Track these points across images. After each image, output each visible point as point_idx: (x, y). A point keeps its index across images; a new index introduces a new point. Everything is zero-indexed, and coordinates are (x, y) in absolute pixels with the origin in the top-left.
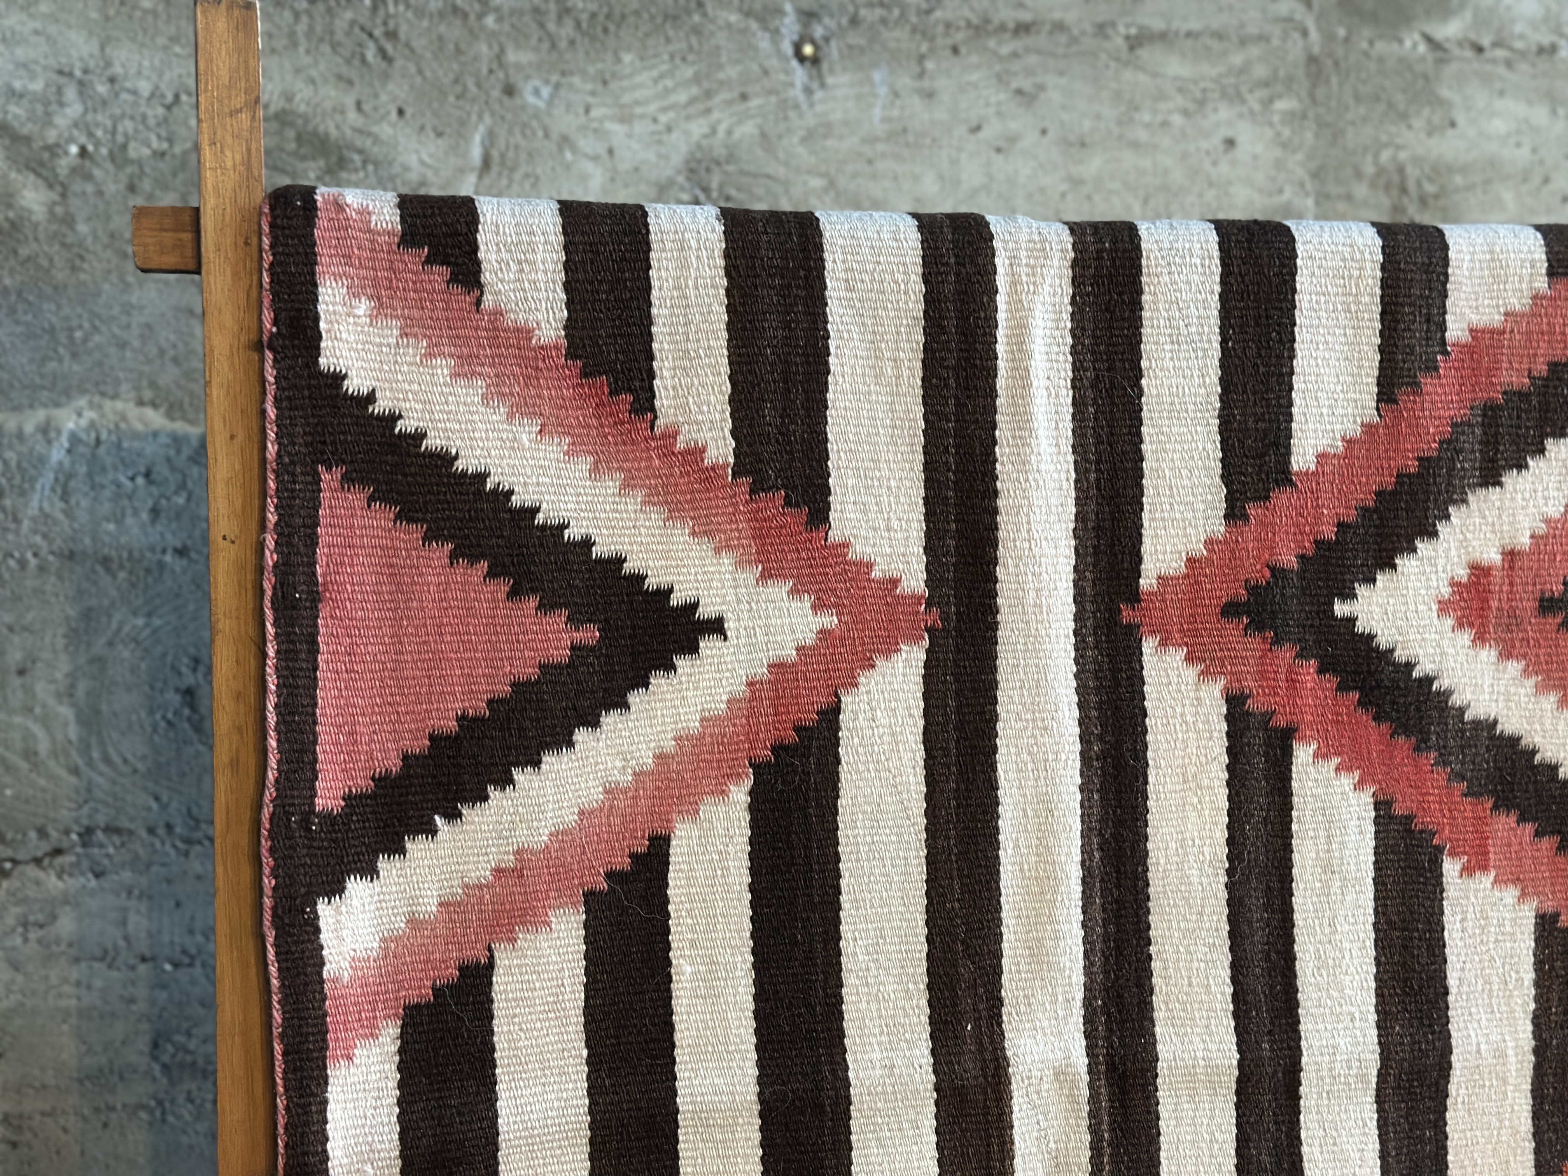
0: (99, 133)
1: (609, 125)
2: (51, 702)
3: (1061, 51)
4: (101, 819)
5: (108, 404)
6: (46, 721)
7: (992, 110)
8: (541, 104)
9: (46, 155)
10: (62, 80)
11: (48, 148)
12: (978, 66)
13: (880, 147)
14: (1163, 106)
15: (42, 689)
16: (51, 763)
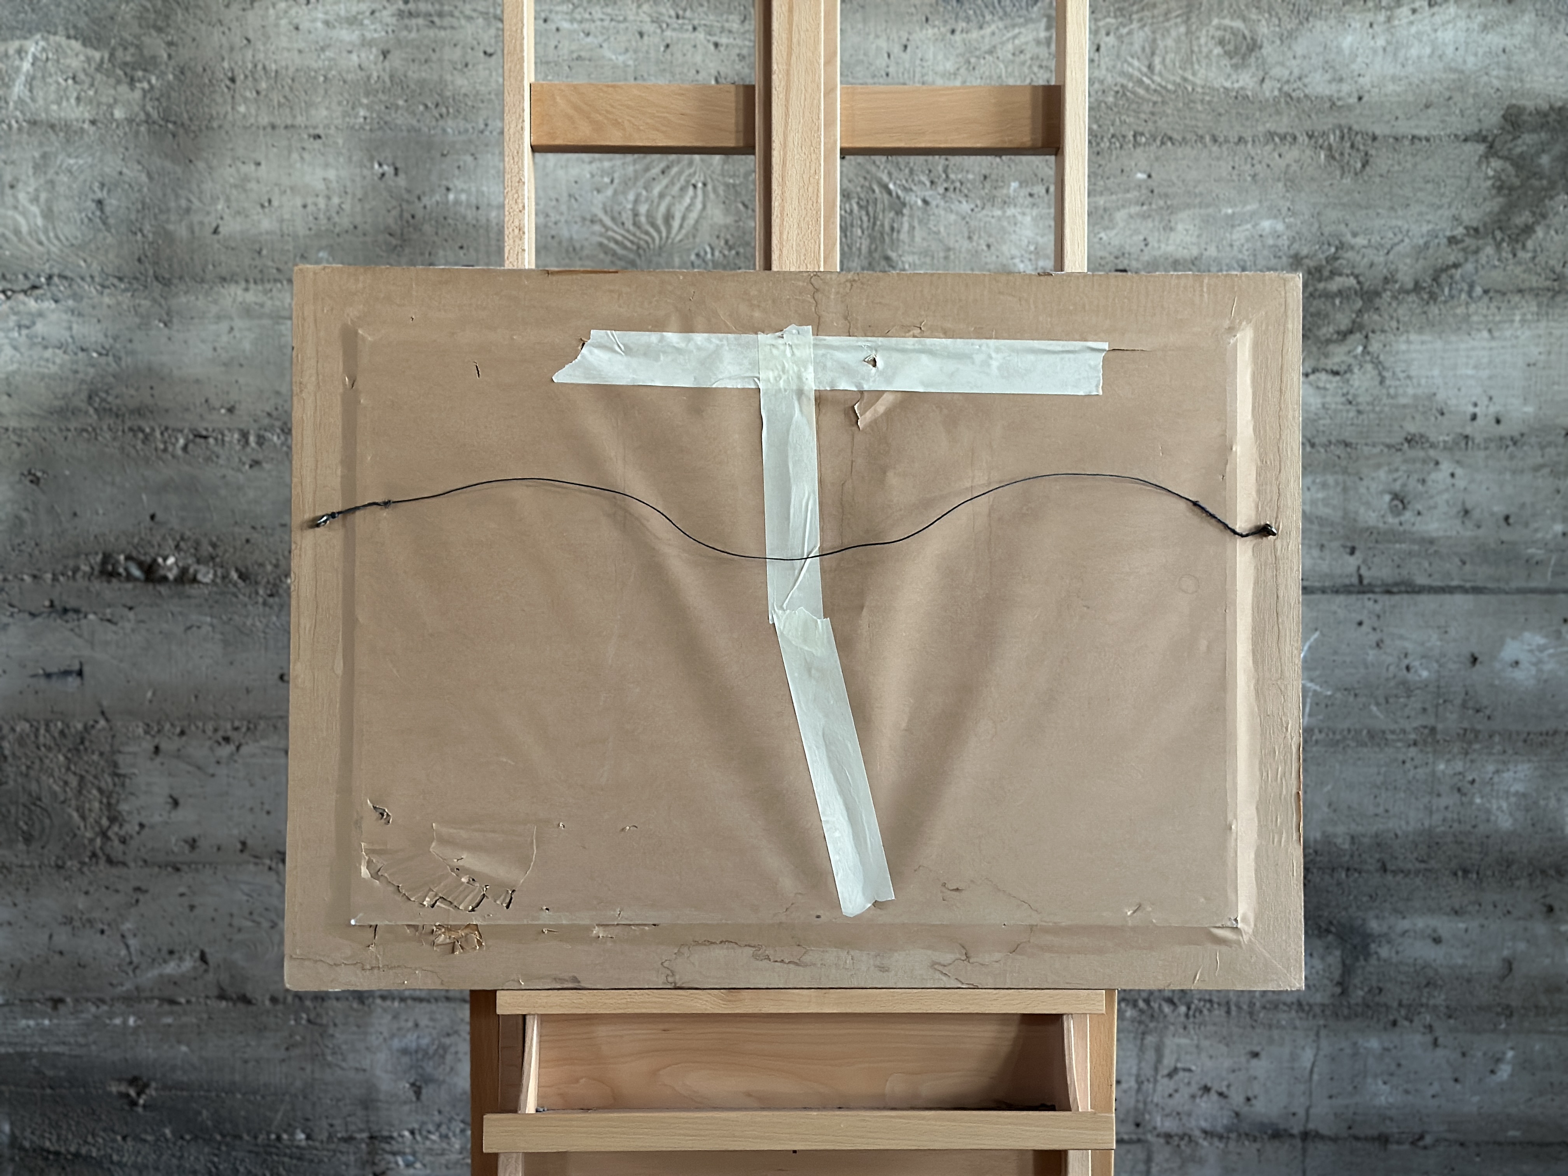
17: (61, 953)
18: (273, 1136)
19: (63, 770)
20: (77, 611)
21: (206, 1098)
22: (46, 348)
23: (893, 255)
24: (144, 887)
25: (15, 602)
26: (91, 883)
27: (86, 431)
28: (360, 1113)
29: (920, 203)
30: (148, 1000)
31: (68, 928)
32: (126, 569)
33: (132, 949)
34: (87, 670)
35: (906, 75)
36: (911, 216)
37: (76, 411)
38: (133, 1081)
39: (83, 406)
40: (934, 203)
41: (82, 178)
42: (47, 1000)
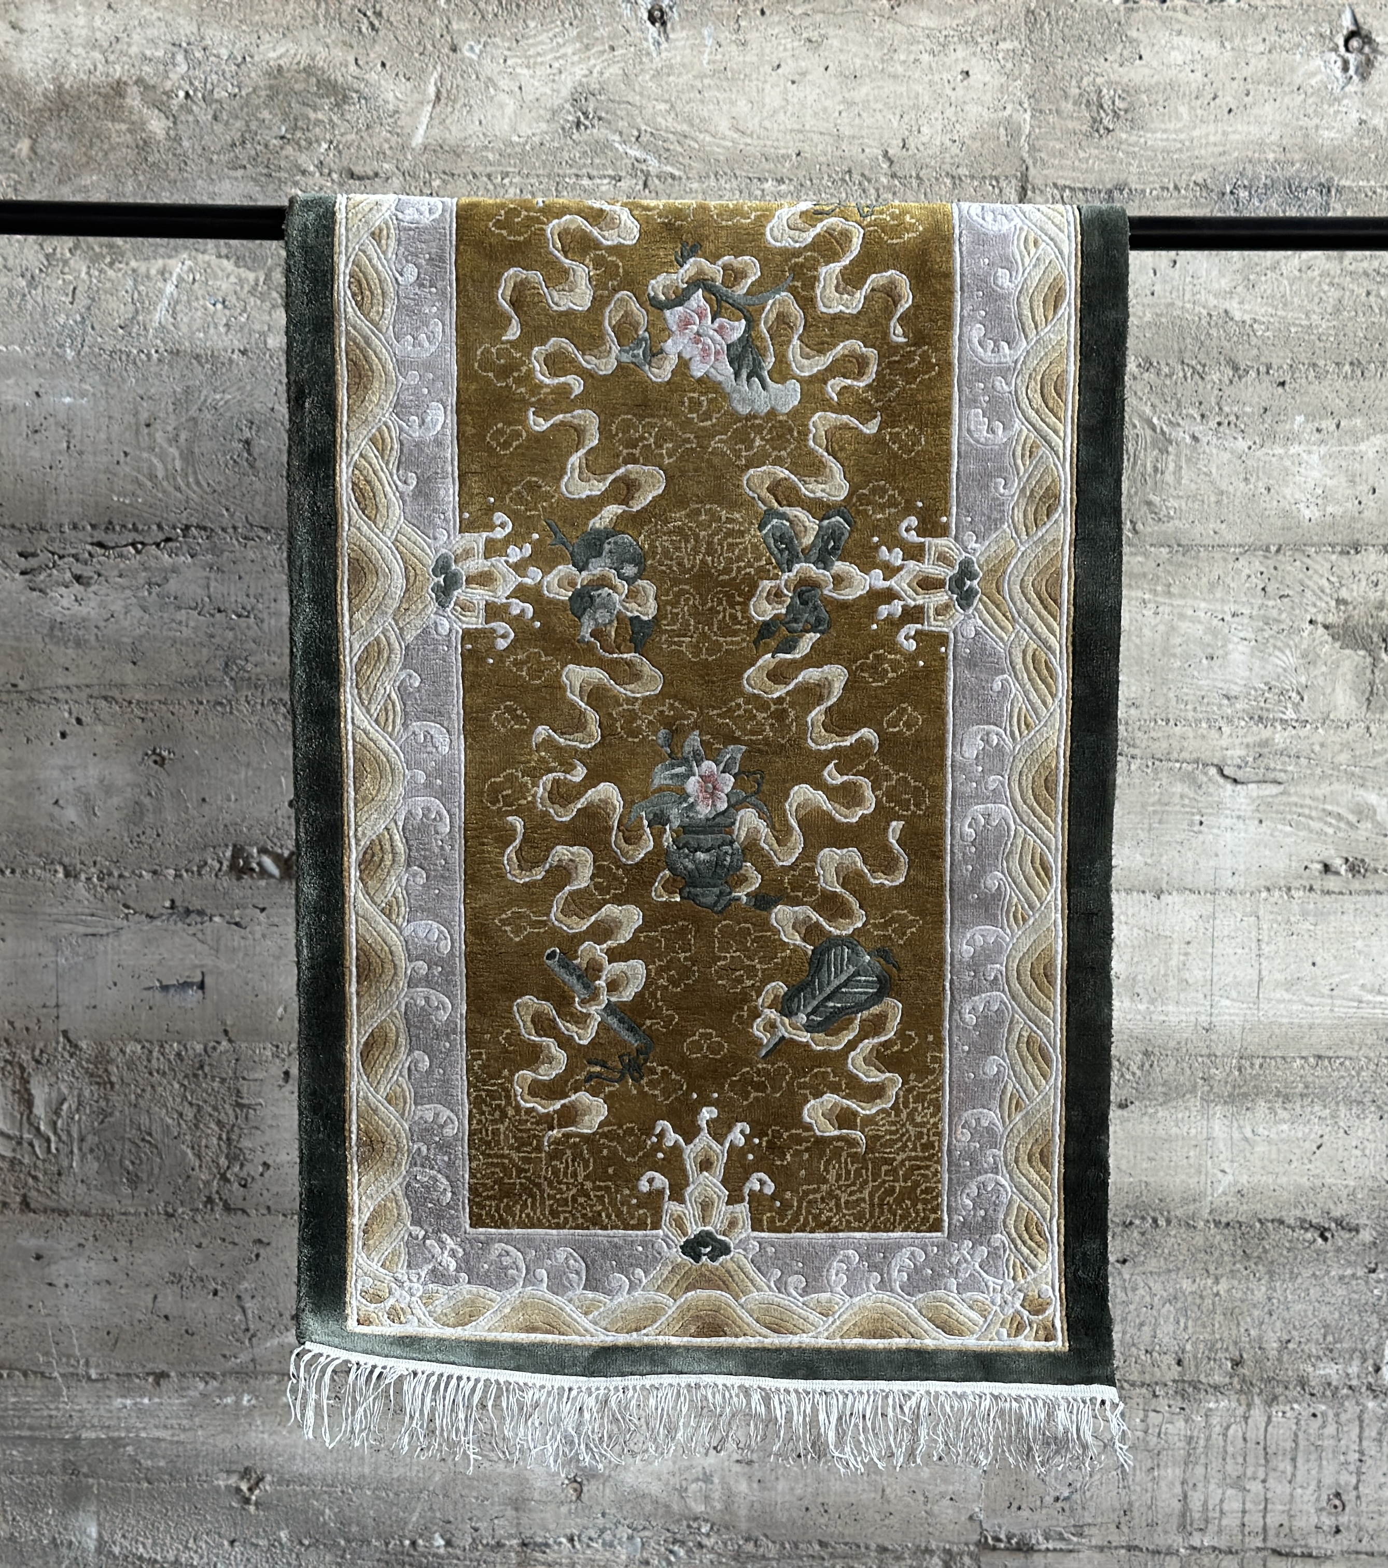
0: (196, 83)
1: (518, 70)
2: (165, 445)
3: (839, 10)
4: (194, 521)
5: (200, 256)
6: (162, 457)
7: (789, 53)
8: (475, 57)
9: (165, 98)
10: (175, 49)
11: (165, 93)
12: (779, 22)
13: (707, 81)
14: (913, 48)
15: (159, 435)
16: (165, 483)
17: (166, 1317)
18: (407, 1542)
19: (179, 1100)
20: (201, 913)
21: (330, 1495)
22: (179, 608)
23: (1156, 500)
24: (265, 1240)
25: (131, 904)
26: (204, 1235)
27: (221, 704)
28: (510, 1513)
29: (1188, 440)
30: (267, 1374)
31: (176, 1288)
32: (259, 864)
33: (249, 1312)
34: (208, 981)
35: (1174, 294)
36: (1178, 456)
37: (208, 681)
38: (246, 1473)
39: (219, 675)
40: (1205, 440)
41: (228, 414)
42: (148, 1374)
